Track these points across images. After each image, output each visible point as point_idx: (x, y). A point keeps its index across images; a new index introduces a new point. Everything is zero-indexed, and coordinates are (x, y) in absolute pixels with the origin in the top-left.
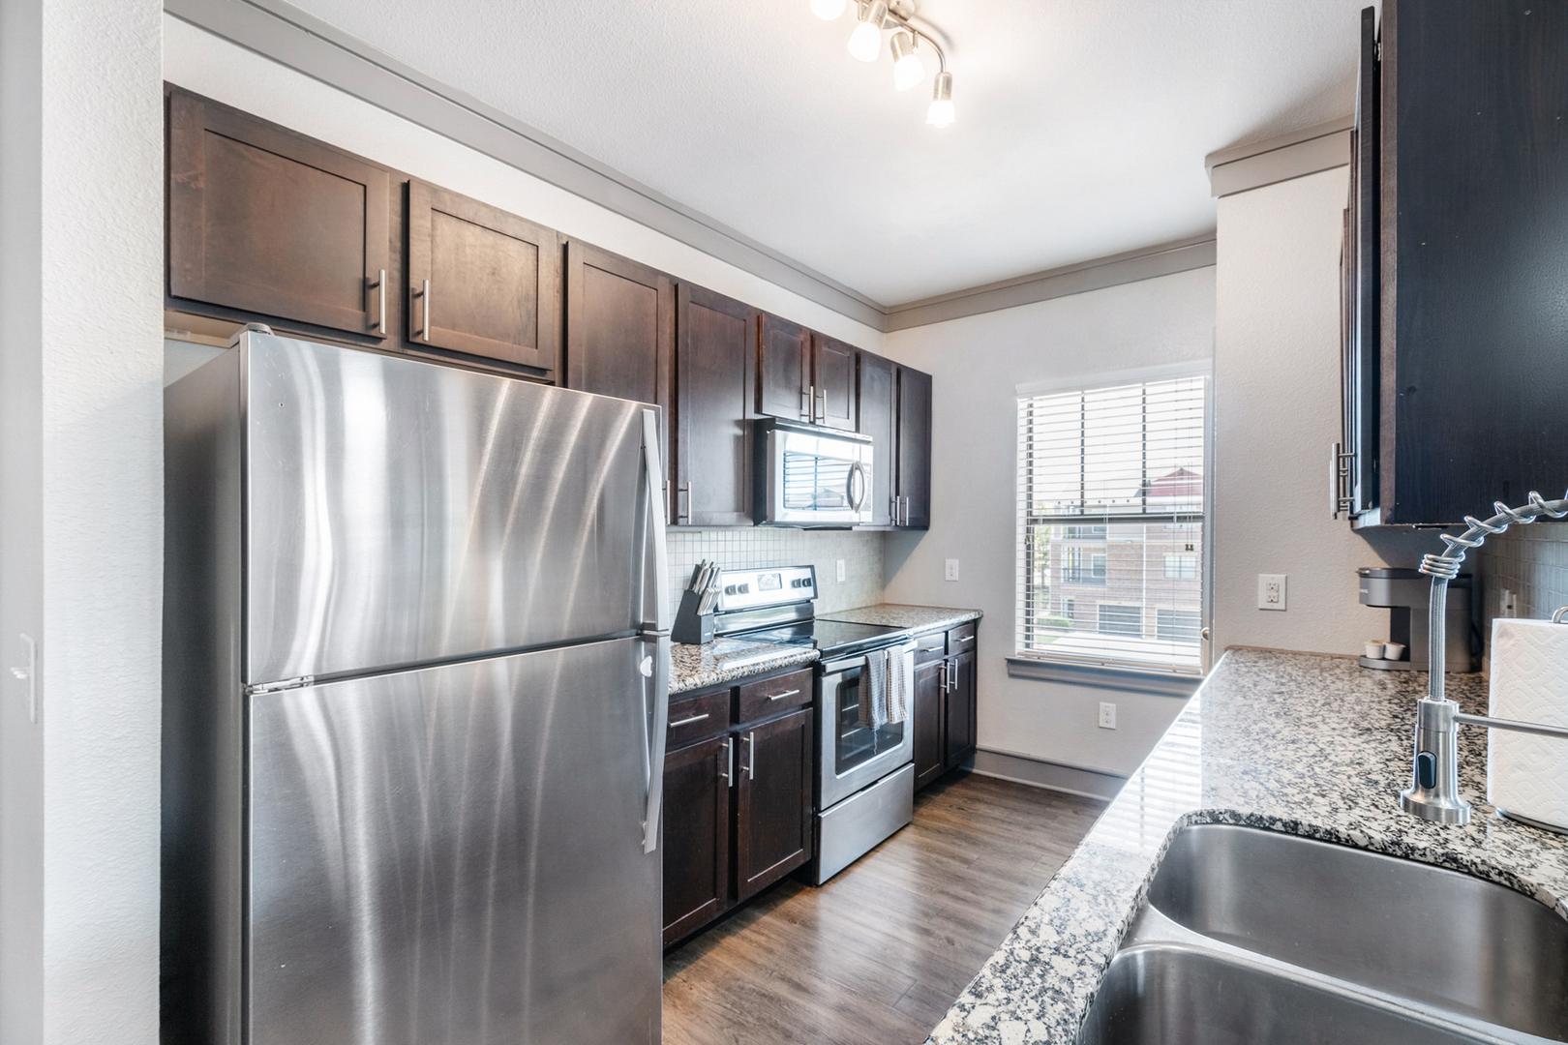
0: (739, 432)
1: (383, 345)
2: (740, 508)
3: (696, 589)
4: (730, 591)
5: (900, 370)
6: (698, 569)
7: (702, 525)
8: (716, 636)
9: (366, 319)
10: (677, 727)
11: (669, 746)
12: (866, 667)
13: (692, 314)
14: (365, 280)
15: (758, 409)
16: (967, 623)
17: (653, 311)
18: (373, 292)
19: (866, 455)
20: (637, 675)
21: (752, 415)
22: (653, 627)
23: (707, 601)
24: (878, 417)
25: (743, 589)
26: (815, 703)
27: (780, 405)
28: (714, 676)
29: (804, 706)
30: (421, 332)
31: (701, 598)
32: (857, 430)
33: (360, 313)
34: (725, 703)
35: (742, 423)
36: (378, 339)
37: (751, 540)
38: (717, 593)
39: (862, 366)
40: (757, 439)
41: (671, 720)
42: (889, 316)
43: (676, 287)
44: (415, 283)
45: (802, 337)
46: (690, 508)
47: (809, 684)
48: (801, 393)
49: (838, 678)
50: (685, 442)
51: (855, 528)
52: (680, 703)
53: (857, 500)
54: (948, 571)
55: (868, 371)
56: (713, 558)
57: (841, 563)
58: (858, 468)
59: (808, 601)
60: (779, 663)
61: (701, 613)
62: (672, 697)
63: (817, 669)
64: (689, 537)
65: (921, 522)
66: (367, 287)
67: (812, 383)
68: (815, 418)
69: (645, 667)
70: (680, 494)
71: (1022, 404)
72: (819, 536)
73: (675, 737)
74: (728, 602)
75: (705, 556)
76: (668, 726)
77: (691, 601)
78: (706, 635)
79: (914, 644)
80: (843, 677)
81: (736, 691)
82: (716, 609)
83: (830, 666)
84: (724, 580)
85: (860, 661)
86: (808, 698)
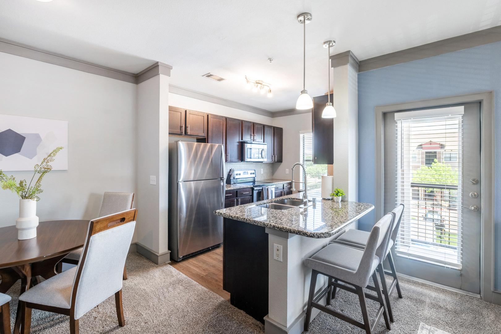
0: (238, 144)
1: (183, 135)
2: (238, 158)
3: (230, 174)
4: (237, 175)
5: (274, 128)
6: (230, 170)
7: (231, 162)
8: (234, 183)
9: (181, 132)
10: (227, 196)
11: (225, 199)
12: (262, 189)
13: (229, 123)
14: (181, 126)
15: (242, 139)
16: (289, 183)
17: (222, 124)
18: (182, 128)
19: (265, 147)
20: (221, 185)
21: (241, 140)
22: (223, 178)
23: (232, 176)
24: (269, 139)
25: (240, 174)
26: (252, 195)
27: (247, 138)
28: (233, 188)
29: (250, 196)
30: (188, 133)
31: (231, 175)
32: (264, 142)
33: (180, 131)
34: (235, 193)
35: (239, 142)
36: (182, 135)
37: (241, 165)
38: (234, 175)
39: (265, 128)
40: (242, 145)
41: (226, 195)
42: (273, 114)
43: (226, 119)
44: (187, 126)
45: (251, 124)
46: (229, 159)
47: (251, 192)
48: (251, 135)
49: (257, 191)
50: (228, 146)
51: (263, 162)
52: (227, 192)
53: (263, 156)
54: (286, 171)
55: (266, 129)
56: (234, 168)
57: (262, 170)
58: (263, 150)
59: (254, 177)
60: (245, 187)
61: (231, 178)
62: (226, 191)
63: (252, 189)
64: (229, 164)
65: (280, 160)
66: (181, 127)
67: (254, 133)
68: (254, 140)
69: (222, 184)
70: (227, 156)
71: (301, 135)
72: (257, 164)
73: (227, 198)
74: (237, 177)
75: (232, 168)
76: (225, 196)
77: (229, 176)
78: (232, 183)
79: (274, 186)
80: (258, 191)
81: (237, 192)
82: (234, 178)
83: (255, 189)
84: (236, 172)
85: (261, 188)
86: (251, 194)
